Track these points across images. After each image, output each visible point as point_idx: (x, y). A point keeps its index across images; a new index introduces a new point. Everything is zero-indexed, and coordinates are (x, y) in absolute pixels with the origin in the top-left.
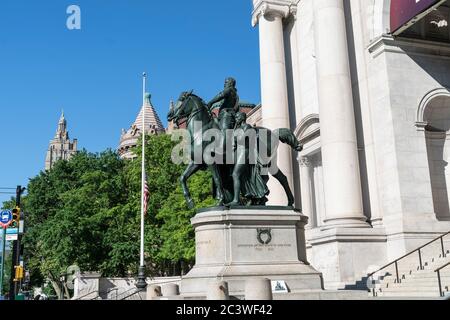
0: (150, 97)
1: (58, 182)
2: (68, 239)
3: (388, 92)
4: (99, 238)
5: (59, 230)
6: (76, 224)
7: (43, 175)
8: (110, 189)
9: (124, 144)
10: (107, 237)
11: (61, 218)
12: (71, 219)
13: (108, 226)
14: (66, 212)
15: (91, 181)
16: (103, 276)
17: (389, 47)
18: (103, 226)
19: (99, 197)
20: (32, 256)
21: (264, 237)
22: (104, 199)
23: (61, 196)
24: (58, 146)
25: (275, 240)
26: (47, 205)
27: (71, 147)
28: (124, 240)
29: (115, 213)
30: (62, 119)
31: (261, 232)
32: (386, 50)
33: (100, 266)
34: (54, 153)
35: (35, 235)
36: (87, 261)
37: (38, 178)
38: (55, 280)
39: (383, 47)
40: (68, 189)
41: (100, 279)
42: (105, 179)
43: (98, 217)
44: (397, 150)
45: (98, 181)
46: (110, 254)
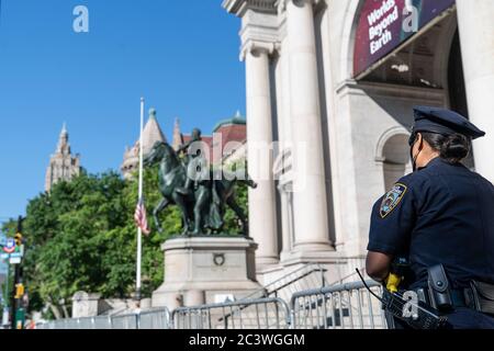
0: (154, 113)
1: (57, 203)
2: (67, 261)
3: (349, 132)
4: (98, 260)
5: (58, 253)
6: (75, 247)
7: (42, 196)
8: (109, 212)
9: (128, 162)
10: (106, 259)
11: (60, 240)
12: (70, 242)
13: (107, 249)
14: (65, 234)
15: (90, 203)
16: (102, 298)
17: (352, 90)
18: (103, 248)
19: (99, 219)
20: (30, 279)
21: (219, 260)
22: (103, 222)
23: (61, 218)
24: (59, 161)
25: (228, 262)
26: (46, 227)
27: (73, 162)
28: (123, 262)
29: (114, 236)
30: (64, 131)
31: (216, 256)
32: (350, 93)
33: (100, 289)
34: (55, 169)
35: (34, 257)
36: (86, 283)
37: (37, 200)
38: (54, 304)
39: (347, 90)
40: (67, 211)
41: (99, 300)
42: (104, 202)
43: (97, 239)
44: (356, 183)
45: (98, 203)
46: (108, 276)
